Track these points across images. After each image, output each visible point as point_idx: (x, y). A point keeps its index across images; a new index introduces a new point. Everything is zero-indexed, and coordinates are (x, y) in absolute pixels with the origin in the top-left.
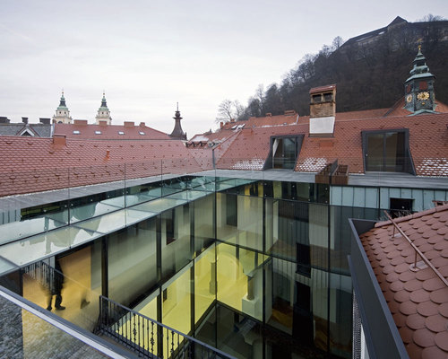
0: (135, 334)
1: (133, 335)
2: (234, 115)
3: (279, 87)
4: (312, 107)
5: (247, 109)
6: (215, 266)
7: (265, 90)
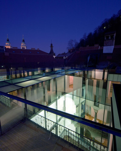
0: (36, 120)
1: (35, 121)
2: (74, 46)
3: (93, 34)
4: (105, 41)
5: (79, 43)
6: (65, 102)
7: (87, 35)
